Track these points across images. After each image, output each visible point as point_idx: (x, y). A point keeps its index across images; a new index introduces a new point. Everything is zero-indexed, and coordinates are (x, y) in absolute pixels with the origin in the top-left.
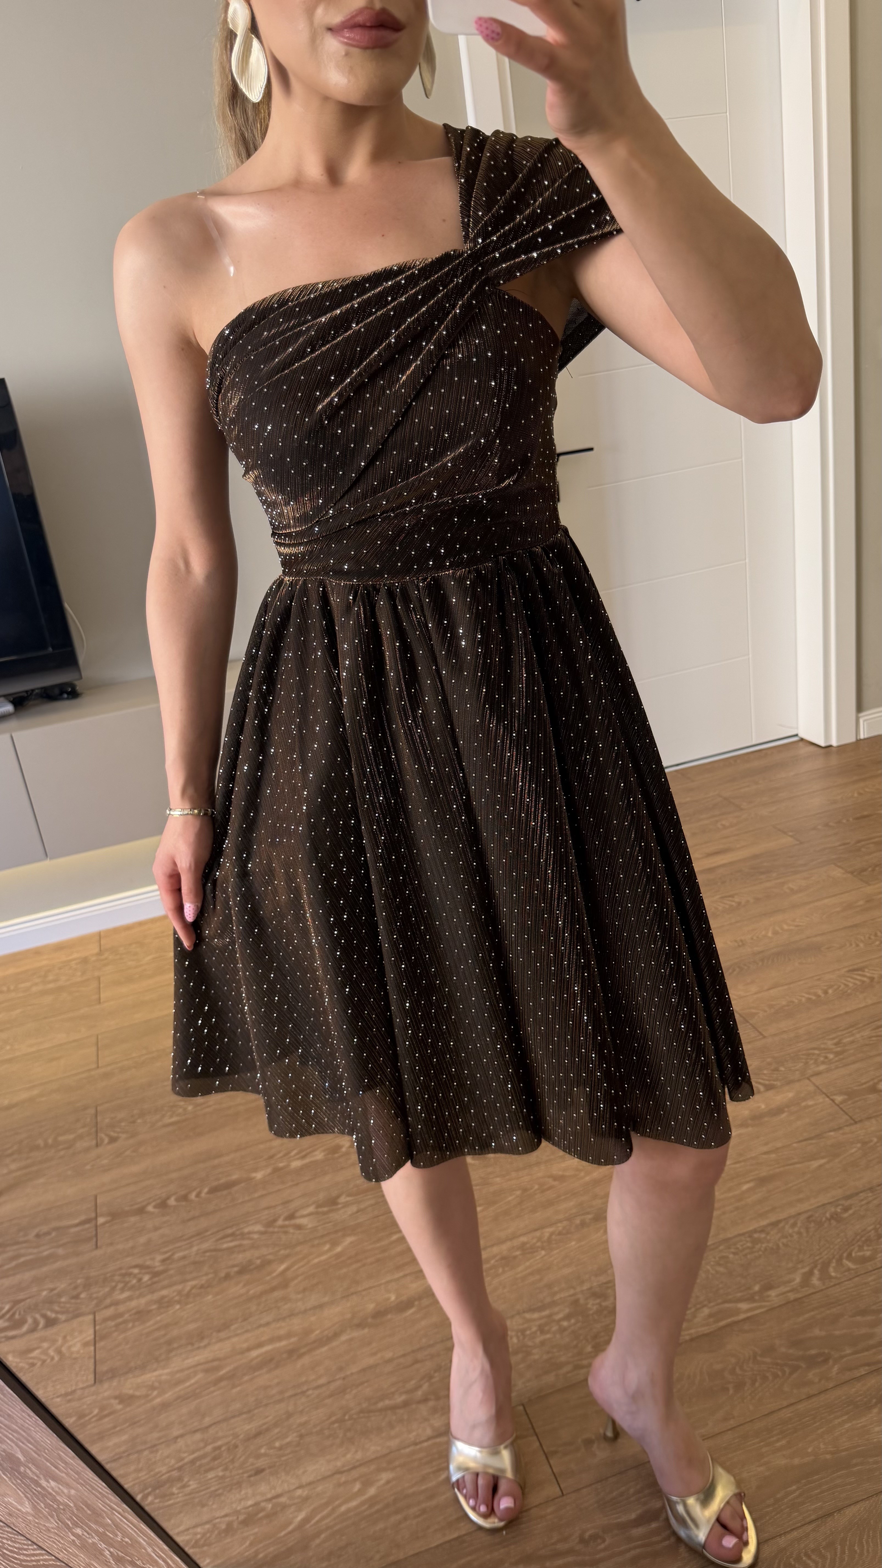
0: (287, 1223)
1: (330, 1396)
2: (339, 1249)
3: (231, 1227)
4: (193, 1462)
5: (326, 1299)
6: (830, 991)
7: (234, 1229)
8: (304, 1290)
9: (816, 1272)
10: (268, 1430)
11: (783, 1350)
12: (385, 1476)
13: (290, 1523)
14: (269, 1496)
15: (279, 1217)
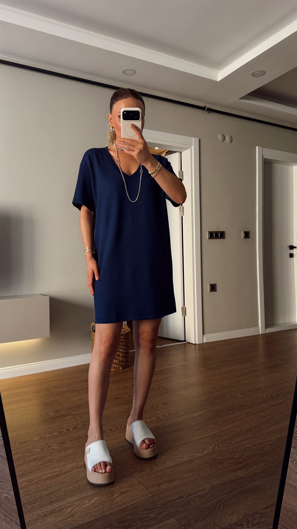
0: (48, 448)
1: (73, 483)
2: (68, 452)
3: (28, 451)
4: (28, 502)
5: (66, 463)
6: (207, 392)
7: (30, 451)
8: (58, 462)
9: (216, 446)
10: (53, 492)
11: (211, 462)
12: (96, 498)
13: (66, 512)
14: (57, 507)
15: (45, 447)
